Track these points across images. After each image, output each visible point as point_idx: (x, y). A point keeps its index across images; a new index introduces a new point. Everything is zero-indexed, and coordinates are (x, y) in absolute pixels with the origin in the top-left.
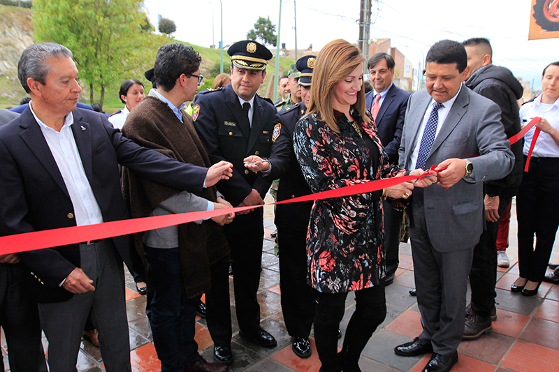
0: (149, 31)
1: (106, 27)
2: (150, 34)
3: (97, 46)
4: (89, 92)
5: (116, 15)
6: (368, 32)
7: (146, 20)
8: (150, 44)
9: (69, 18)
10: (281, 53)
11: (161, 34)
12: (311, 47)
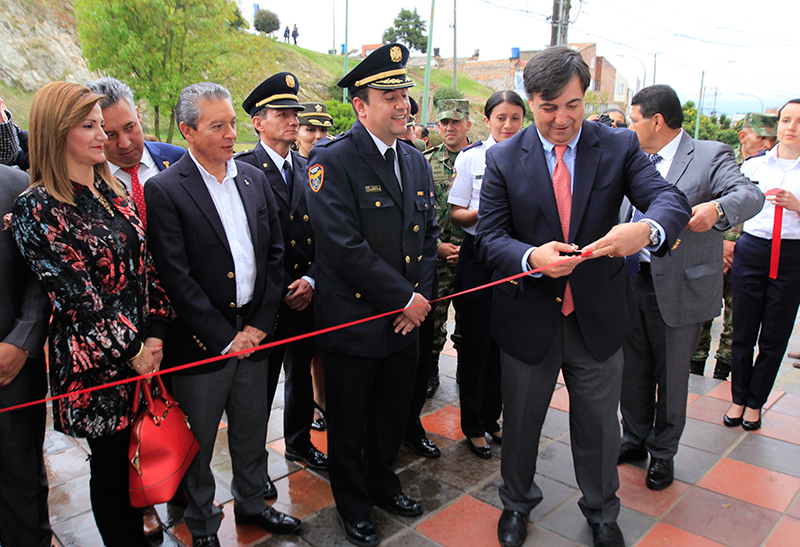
0: (240, 28)
1: (179, 22)
2: (243, 33)
3: (166, 49)
4: (154, 117)
5: (194, 5)
6: (564, 36)
7: (237, 13)
8: (242, 48)
9: (126, 8)
10: (433, 62)
11: (258, 33)
12: (477, 55)
